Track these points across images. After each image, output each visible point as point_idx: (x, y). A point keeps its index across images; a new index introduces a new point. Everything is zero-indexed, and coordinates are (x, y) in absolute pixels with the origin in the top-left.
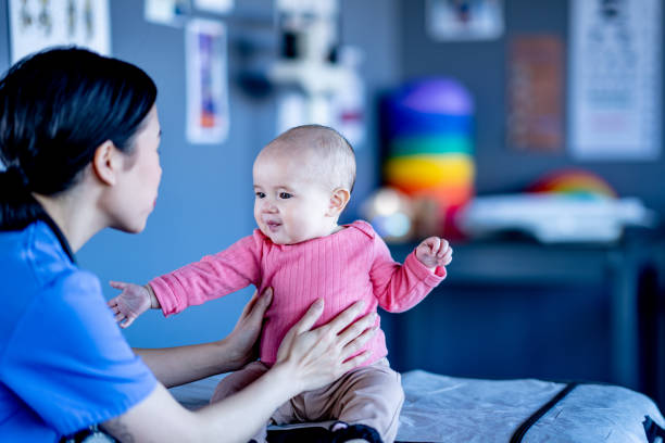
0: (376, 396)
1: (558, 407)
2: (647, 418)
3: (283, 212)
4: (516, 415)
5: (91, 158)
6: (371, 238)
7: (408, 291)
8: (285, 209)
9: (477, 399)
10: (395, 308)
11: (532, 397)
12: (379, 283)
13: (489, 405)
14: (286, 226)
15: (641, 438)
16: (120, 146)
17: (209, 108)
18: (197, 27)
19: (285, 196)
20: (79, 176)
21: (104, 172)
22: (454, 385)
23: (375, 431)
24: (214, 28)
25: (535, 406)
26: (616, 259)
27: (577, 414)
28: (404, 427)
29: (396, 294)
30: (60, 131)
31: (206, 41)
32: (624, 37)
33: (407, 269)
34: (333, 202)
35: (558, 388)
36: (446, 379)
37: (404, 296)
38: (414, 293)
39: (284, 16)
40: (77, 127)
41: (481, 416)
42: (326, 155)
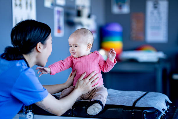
0: (101, 93)
1: (144, 97)
2: (166, 100)
3: (76, 50)
4: (134, 98)
5: (36, 46)
6: (98, 55)
7: (108, 67)
8: (76, 49)
9: (125, 95)
10: (105, 71)
11: (138, 95)
12: (101, 66)
13: (128, 96)
14: (77, 53)
15: (165, 104)
16: (43, 43)
17: (59, 28)
18: (57, 9)
19: (76, 46)
20: (32, 50)
21: (39, 49)
22: (119, 92)
23: (101, 101)
24: (60, 9)
25: (139, 97)
26: (157, 66)
27: (149, 98)
28: (107, 101)
29: (105, 68)
30: (28, 39)
31: (59, 12)
32: (159, 13)
33: (107, 62)
34: (88, 47)
35: (144, 93)
36: (117, 91)
37: (107, 68)
38: (109, 68)
39: (77, 6)
40: (32, 39)
41: (126, 99)
42: (85, 35)
